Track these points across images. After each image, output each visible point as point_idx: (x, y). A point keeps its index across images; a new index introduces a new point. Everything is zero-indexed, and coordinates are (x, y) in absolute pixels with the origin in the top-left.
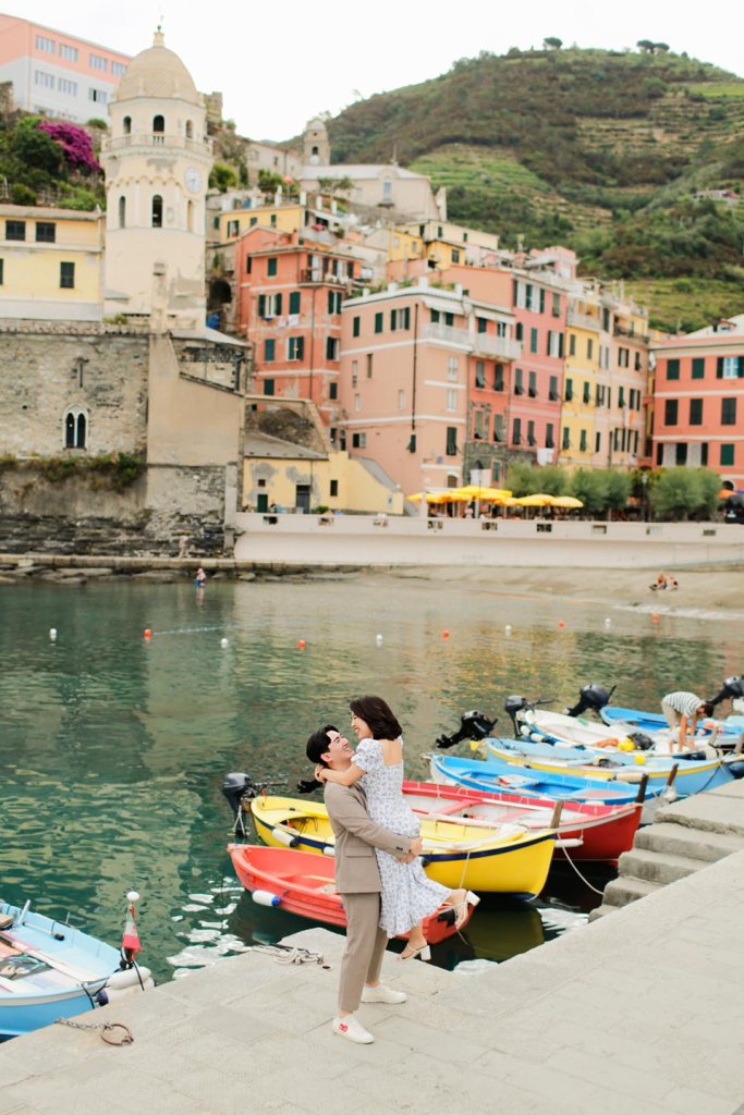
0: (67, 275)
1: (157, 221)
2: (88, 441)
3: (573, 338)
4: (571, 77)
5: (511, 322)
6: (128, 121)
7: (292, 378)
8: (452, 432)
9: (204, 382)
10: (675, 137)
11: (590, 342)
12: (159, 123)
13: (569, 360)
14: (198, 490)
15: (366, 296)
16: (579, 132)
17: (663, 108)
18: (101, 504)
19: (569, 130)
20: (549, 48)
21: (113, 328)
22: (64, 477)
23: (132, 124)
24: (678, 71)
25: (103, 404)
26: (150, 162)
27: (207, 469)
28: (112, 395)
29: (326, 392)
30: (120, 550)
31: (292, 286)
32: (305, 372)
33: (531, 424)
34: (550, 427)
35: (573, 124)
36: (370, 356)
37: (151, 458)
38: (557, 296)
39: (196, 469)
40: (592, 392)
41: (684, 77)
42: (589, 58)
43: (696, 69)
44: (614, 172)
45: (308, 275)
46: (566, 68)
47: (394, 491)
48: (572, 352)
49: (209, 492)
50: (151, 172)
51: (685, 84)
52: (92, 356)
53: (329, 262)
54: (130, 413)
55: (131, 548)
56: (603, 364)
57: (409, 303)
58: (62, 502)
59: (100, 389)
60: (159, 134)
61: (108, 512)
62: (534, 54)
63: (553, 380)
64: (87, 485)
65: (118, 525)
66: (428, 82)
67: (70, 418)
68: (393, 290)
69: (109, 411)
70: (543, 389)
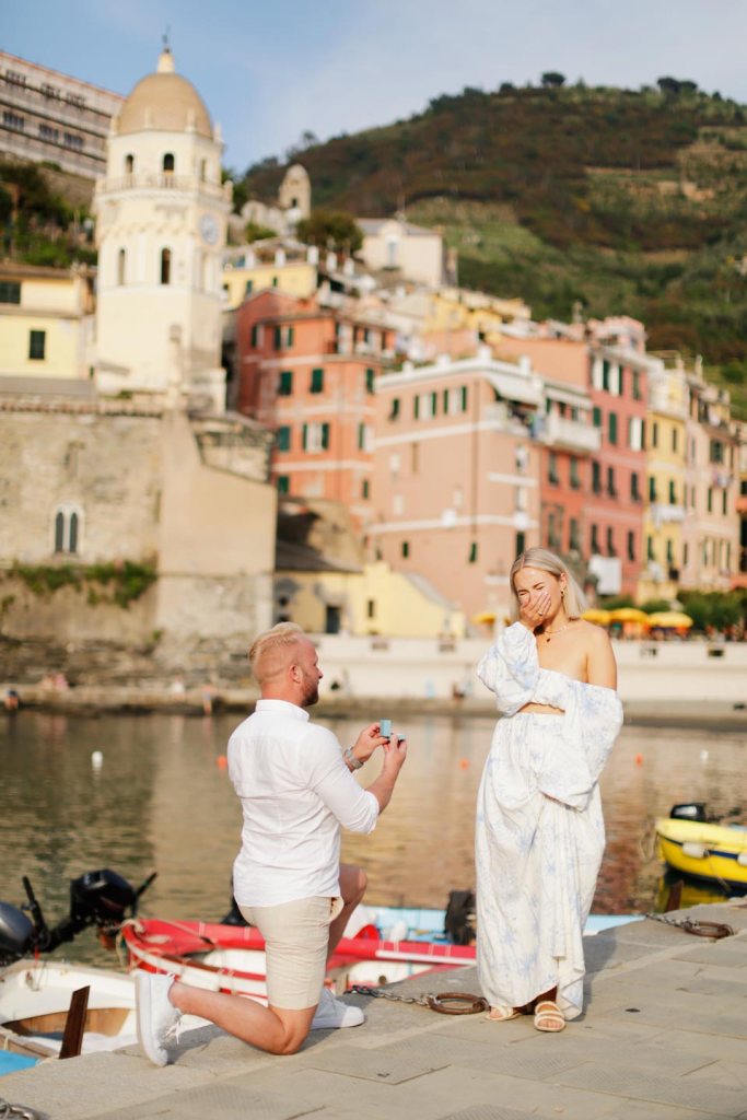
0: (37, 346)
1: (165, 278)
2: (82, 546)
3: (655, 427)
4: (577, 119)
5: (587, 404)
6: (130, 159)
7: (313, 473)
8: (520, 539)
9: (229, 472)
10: (710, 193)
11: (675, 433)
12: (169, 161)
13: (652, 453)
14: (222, 606)
15: (409, 371)
16: (591, 186)
17: (693, 157)
18: (100, 623)
19: (577, 183)
20: (550, 85)
21: (116, 406)
22: (54, 586)
23: (135, 162)
24: (710, 112)
25: (102, 498)
26: (158, 208)
27: (233, 580)
28: (112, 489)
29: (357, 490)
30: (122, 680)
31: (315, 360)
32: (330, 465)
33: (610, 532)
34: (631, 536)
35: (583, 176)
36: (415, 446)
37: (165, 565)
38: (636, 375)
39: (220, 579)
40: (679, 492)
41: (718, 120)
42: (600, 98)
43: (733, 112)
44: (638, 234)
45: (334, 347)
46: (571, 109)
47: (453, 610)
48: (655, 442)
49: (238, 608)
50: (160, 218)
51: (719, 129)
52: (90, 440)
53: (361, 330)
54: (135, 510)
55: (137, 677)
56: (689, 460)
57: (467, 380)
58: (51, 621)
59: (98, 480)
60: (168, 173)
61: (110, 632)
62: (530, 92)
63: (634, 478)
64: (84, 597)
65: (120, 648)
66: (400, 123)
67: (60, 519)
68: (444, 365)
69: (110, 508)
70: (623, 485)
